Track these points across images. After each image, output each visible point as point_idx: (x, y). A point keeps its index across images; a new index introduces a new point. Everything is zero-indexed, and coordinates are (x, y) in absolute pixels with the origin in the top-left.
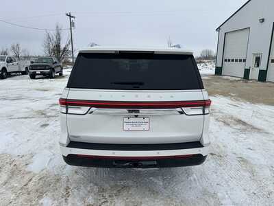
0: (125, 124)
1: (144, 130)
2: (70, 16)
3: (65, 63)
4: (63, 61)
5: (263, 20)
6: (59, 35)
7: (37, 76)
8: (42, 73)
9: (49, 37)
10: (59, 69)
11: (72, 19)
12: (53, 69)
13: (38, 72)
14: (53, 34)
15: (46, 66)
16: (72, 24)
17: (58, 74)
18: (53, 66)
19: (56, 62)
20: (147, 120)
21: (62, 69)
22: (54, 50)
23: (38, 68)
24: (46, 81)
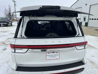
0: (47, 56)
1: (57, 59)
2: (14, 1)
3: (13, 20)
4: (12, 19)
5: (86, 4)
6: (10, 9)
7: (1, 26)
8: (3, 25)
9: (6, 10)
10: (10, 23)
11: (15, 3)
12: (8, 23)
13: (2, 24)
14: (7, 8)
15: (5, 21)
16: (15, 5)
17: (10, 25)
18: (8, 22)
19: (9, 20)
20: (58, 53)
21: (12, 22)
22: (8, 15)
23: (2, 22)
24: (5, 28)
